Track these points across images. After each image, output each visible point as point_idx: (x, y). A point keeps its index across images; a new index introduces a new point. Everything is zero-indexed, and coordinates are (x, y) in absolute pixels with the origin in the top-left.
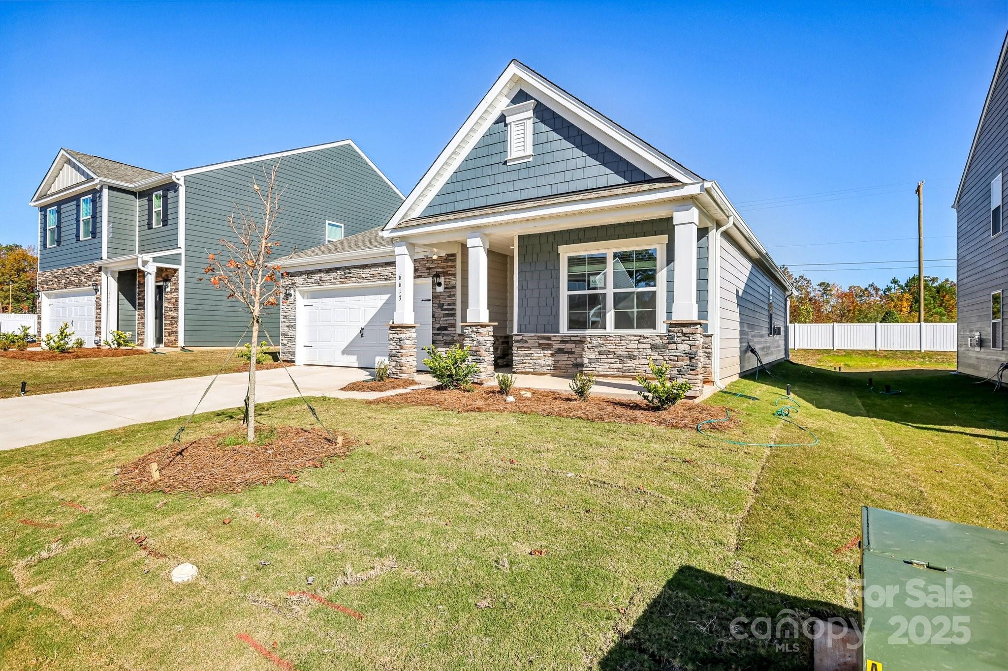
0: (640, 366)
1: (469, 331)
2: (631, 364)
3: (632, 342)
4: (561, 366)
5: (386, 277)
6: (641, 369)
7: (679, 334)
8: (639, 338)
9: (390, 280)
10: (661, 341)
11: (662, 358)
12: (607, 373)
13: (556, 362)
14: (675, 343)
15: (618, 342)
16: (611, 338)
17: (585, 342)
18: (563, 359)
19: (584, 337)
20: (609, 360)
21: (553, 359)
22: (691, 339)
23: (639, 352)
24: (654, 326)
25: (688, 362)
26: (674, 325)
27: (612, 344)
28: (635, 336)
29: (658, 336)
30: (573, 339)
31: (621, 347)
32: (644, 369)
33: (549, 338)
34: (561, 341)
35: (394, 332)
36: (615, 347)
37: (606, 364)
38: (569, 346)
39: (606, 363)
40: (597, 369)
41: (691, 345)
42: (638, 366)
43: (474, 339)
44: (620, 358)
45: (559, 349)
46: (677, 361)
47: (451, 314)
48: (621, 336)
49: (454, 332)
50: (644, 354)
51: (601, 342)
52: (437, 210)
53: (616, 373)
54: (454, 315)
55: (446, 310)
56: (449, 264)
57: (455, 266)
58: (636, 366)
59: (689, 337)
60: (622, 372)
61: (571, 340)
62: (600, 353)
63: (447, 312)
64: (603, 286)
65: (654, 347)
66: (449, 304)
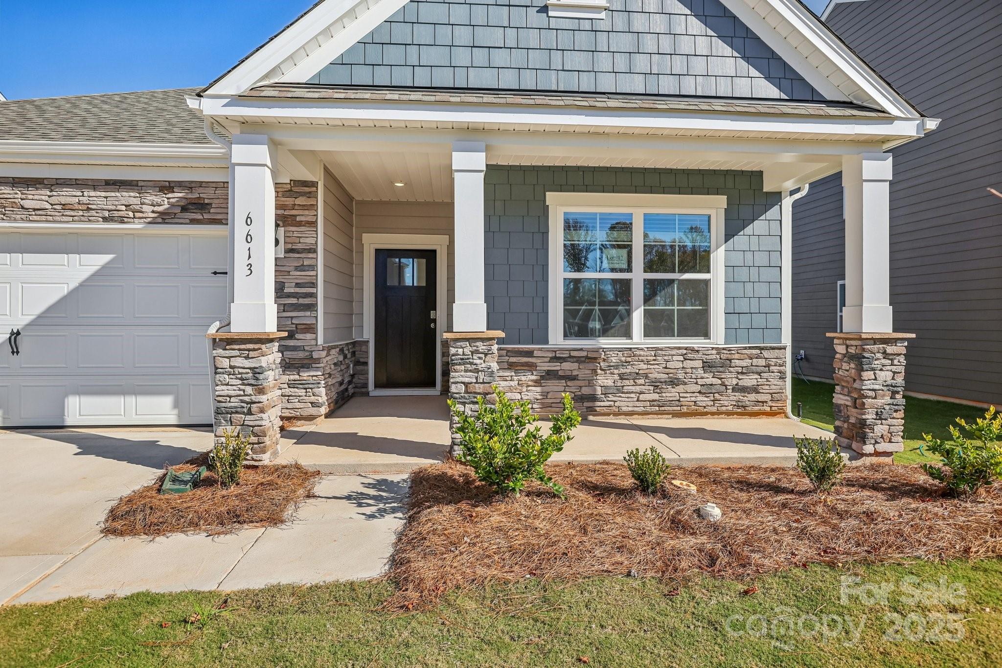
0: (688, 395)
1: (467, 351)
2: (671, 393)
3: (675, 358)
4: (551, 401)
5: (106, 214)
6: (688, 399)
7: (879, 355)
8: (685, 352)
9: (122, 222)
10: (718, 357)
11: (720, 382)
12: (636, 409)
13: (545, 395)
14: (873, 369)
15: (652, 358)
16: (642, 353)
17: (595, 359)
18: (556, 389)
19: (596, 351)
20: (638, 389)
21: (539, 389)
22: (896, 362)
23: (686, 373)
24: (706, 334)
25: (887, 399)
26: (872, 342)
27: (642, 361)
28: (679, 348)
29: (713, 348)
30: (573, 354)
31: (656, 366)
32: (693, 399)
33: (530, 354)
34: (552, 358)
35: (237, 353)
36: (645, 367)
37: (633, 395)
38: (566, 366)
39: (632, 392)
40: (616, 404)
41: (894, 373)
42: (685, 395)
43: (479, 367)
44: (656, 385)
45: (548, 372)
46: (875, 398)
47: (302, 305)
48: (657, 349)
49: (313, 342)
50: (694, 376)
51: (623, 359)
52: (362, 76)
53: (649, 409)
54: (312, 307)
55: (289, 295)
56: (300, 201)
57: (314, 207)
58: (681, 395)
59: (892, 360)
60: (659, 406)
61: (570, 357)
62: (622, 377)
63: (293, 301)
64: (625, 266)
65: (707, 366)
66: (298, 285)
